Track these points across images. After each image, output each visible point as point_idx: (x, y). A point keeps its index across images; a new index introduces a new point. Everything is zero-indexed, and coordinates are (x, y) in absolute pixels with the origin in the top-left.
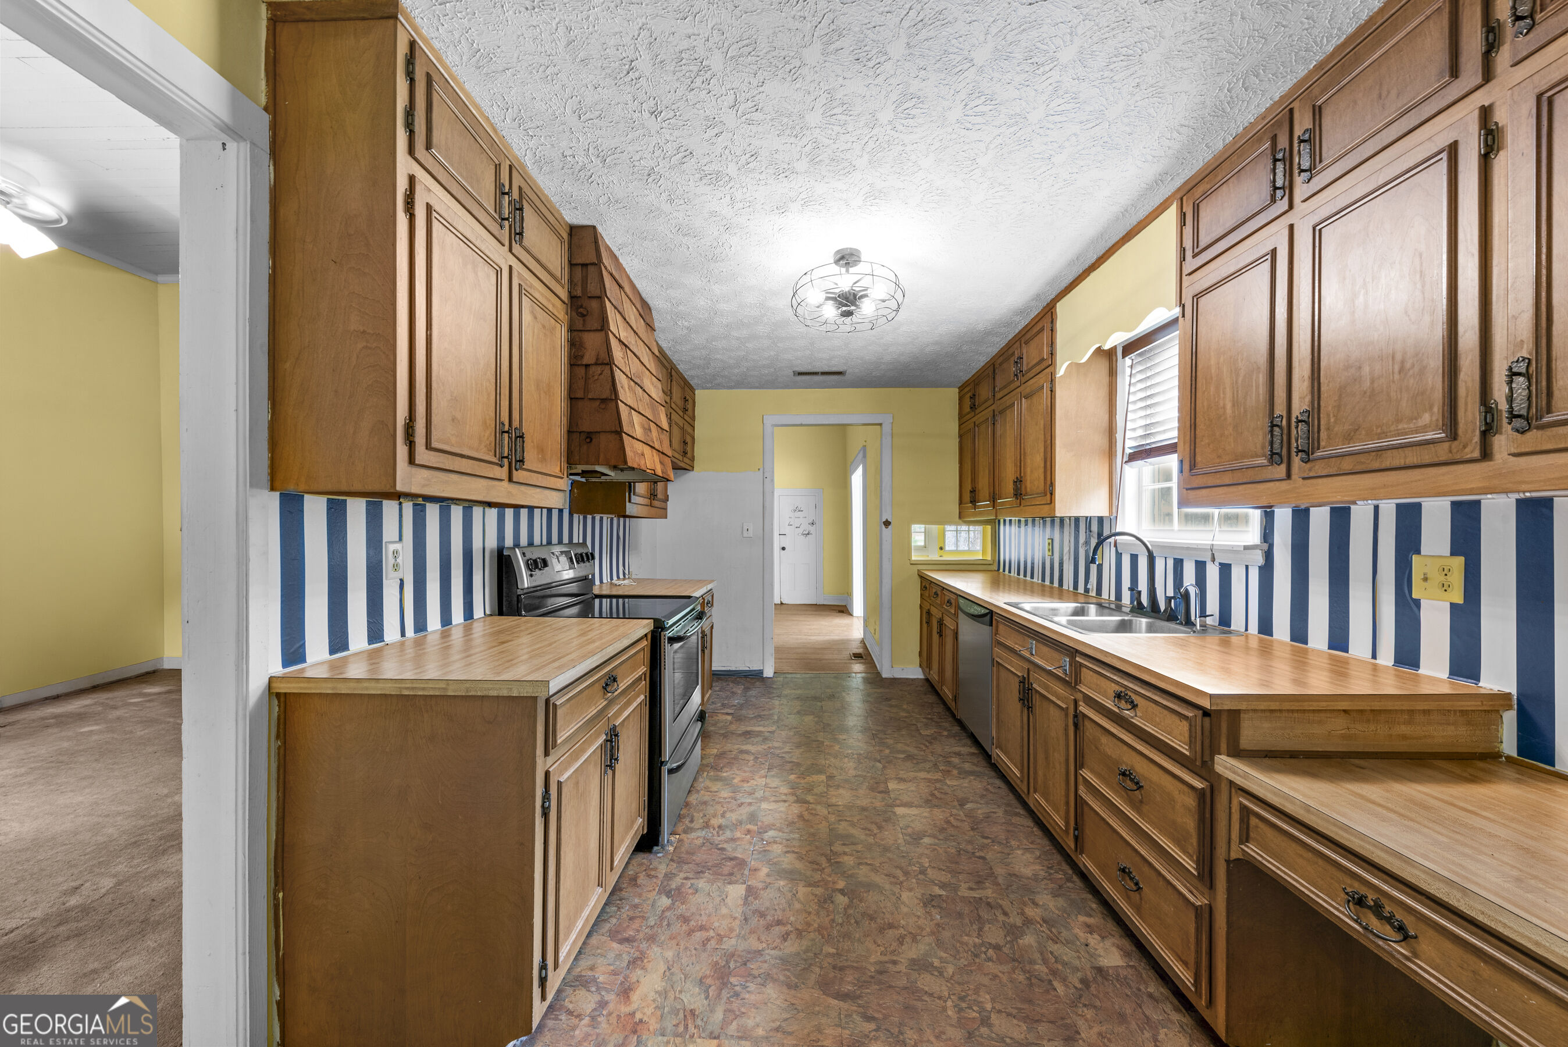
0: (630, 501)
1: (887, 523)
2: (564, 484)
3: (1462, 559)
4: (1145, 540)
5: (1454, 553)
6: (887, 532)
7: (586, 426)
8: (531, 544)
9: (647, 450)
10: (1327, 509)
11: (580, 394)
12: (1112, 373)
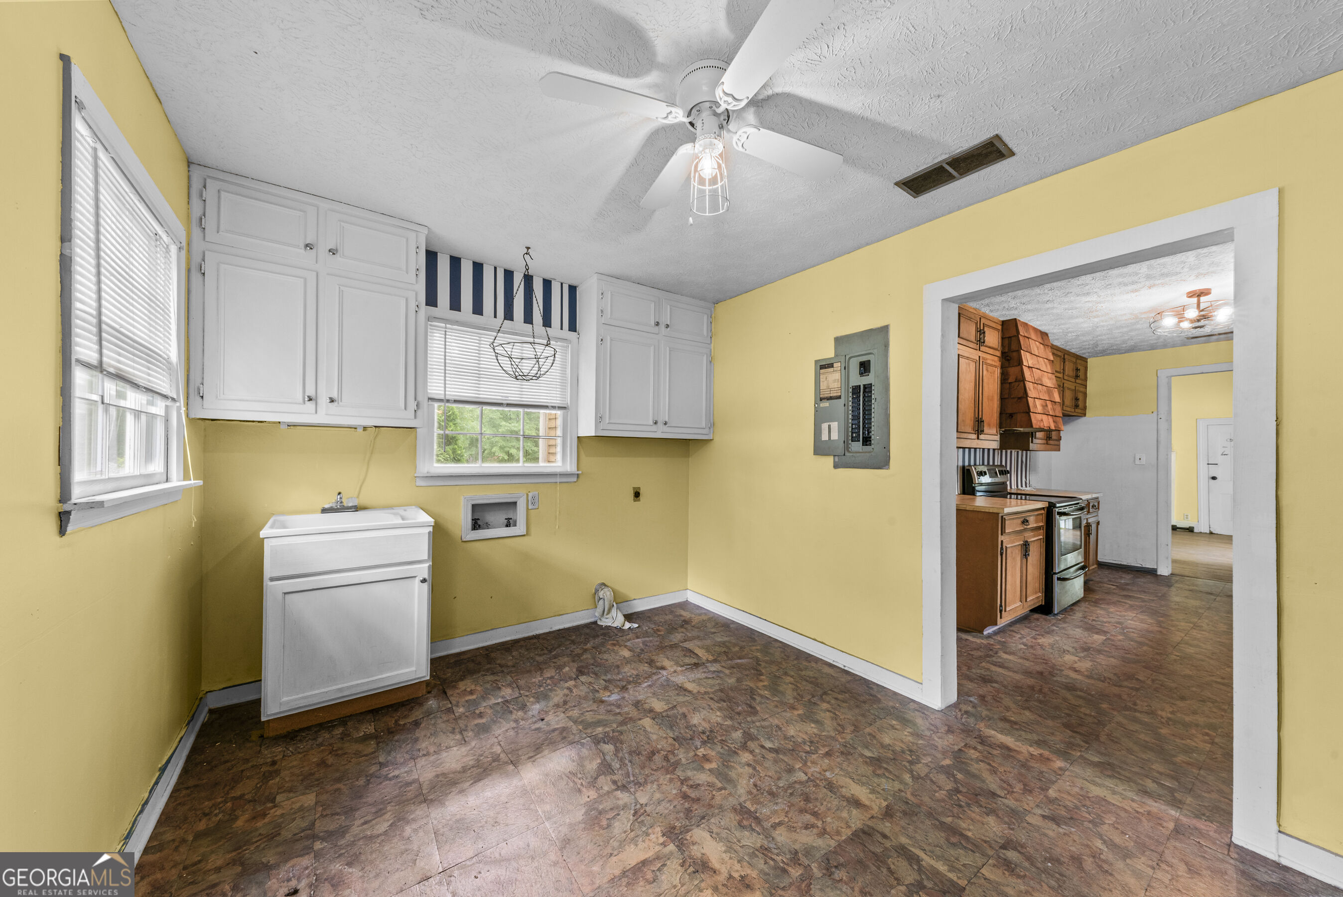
0: (1032, 442)
2: (998, 438)
7: (1009, 411)
8: (975, 464)
9: (1045, 417)
11: (1006, 396)
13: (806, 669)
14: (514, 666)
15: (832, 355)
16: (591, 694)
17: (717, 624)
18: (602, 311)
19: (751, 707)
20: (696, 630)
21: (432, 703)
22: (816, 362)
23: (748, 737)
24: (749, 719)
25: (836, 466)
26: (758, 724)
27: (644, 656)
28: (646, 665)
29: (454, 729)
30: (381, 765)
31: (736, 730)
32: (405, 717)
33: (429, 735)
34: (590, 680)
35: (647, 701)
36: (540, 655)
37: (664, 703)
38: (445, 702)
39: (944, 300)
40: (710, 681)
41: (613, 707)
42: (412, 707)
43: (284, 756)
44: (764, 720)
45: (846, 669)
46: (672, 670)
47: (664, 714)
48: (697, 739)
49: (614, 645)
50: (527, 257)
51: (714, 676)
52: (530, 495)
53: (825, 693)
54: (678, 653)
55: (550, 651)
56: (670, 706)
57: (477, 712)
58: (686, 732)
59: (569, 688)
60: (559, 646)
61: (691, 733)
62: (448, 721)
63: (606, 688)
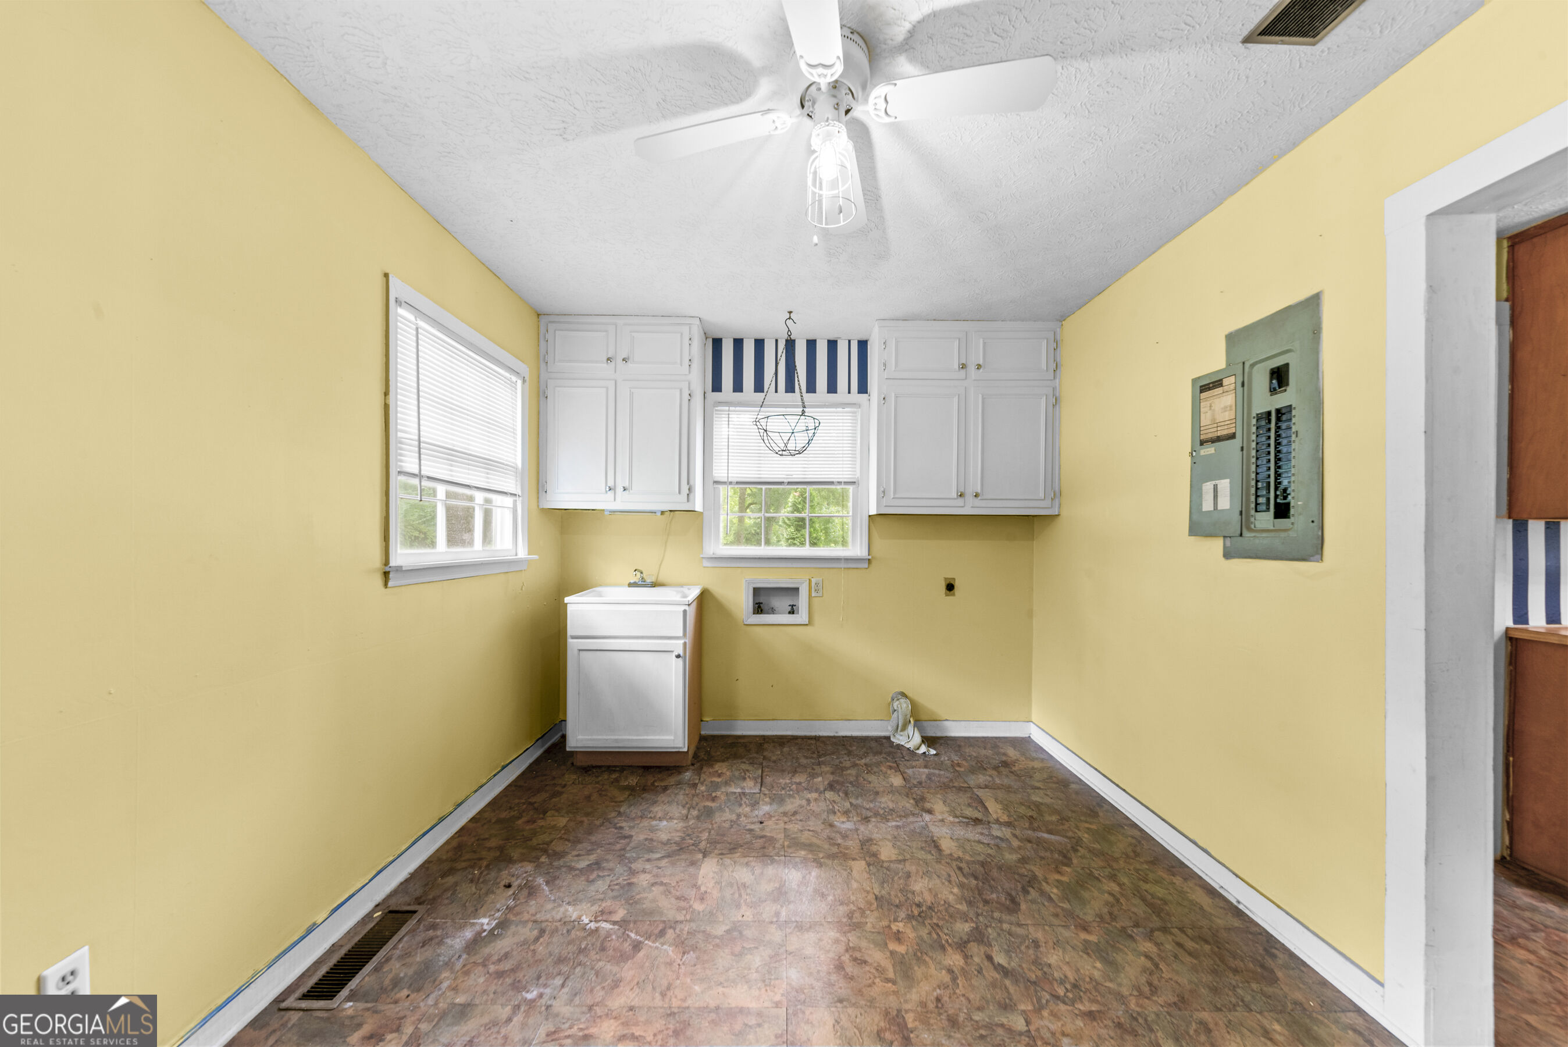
13: (1157, 882)
14: (774, 762)
15: (1221, 364)
16: (826, 813)
17: (1051, 777)
18: (885, 365)
19: (1013, 900)
20: (1013, 777)
21: (687, 775)
22: (1194, 381)
23: (979, 936)
24: (996, 915)
25: (1228, 555)
26: (1005, 926)
27: (918, 791)
28: (912, 801)
29: (687, 803)
30: (620, 814)
31: (966, 921)
32: (662, 780)
33: (666, 801)
34: (836, 798)
35: (880, 843)
36: (806, 758)
37: (896, 851)
38: (696, 777)
39: (1430, 216)
40: (979, 848)
41: (838, 836)
42: (672, 774)
43: (573, 783)
44: (1019, 925)
45: (1241, 907)
46: (940, 818)
47: (885, 865)
48: (904, 909)
49: (891, 768)
50: (789, 322)
51: (992, 842)
52: (814, 581)
53: (1164, 930)
54: (964, 799)
55: (819, 756)
56: (900, 858)
57: (714, 794)
58: (896, 896)
59: (808, 801)
60: (833, 753)
61: (903, 899)
62: (687, 794)
63: (846, 813)
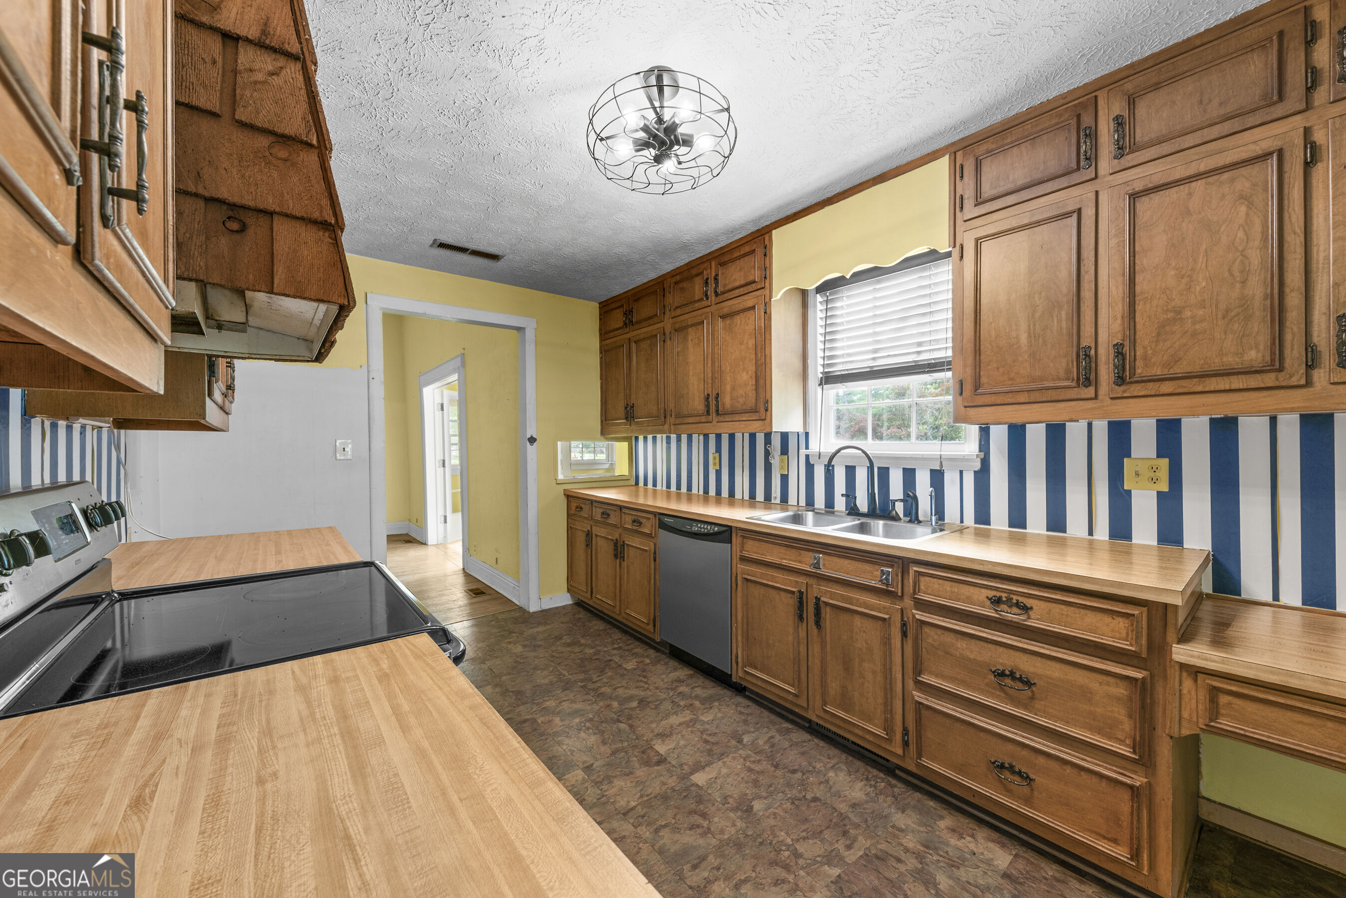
1: (532, 440)
3: (1167, 460)
4: (868, 452)
5: (1159, 455)
6: (531, 450)
10: (1044, 425)
12: (805, 305)
